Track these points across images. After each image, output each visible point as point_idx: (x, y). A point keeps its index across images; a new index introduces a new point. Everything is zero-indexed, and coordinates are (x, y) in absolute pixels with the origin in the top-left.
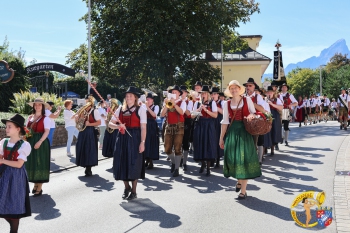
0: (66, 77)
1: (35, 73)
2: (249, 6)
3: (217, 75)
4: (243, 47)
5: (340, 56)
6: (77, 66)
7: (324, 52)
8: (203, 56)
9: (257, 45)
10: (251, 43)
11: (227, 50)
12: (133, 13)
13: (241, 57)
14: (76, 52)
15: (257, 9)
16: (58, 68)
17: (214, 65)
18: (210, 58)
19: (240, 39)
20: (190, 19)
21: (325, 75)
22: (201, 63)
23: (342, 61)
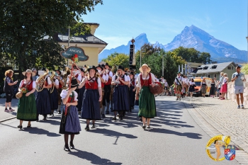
5: (148, 46)
11: (72, 34)
13: (83, 40)
23: (149, 50)
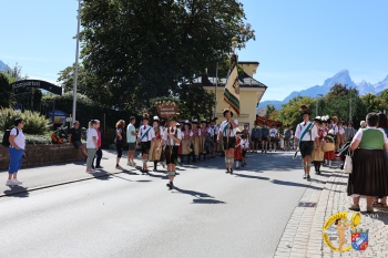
2: (245, 33)
5: (340, 86)
7: (327, 81)
8: (199, 80)
9: (255, 71)
10: (246, 69)
14: (69, 69)
15: (252, 36)
17: (209, 89)
18: (206, 82)
22: (197, 89)
23: (341, 92)
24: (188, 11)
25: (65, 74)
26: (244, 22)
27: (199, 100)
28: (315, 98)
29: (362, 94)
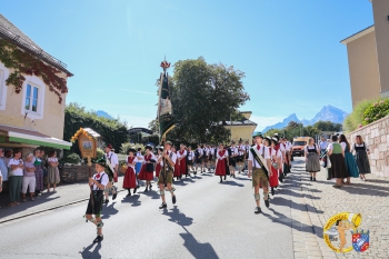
0: (148, 135)
1: (133, 133)
2: (245, 97)
3: (228, 133)
4: (242, 118)
5: (293, 122)
6: (154, 129)
7: (285, 120)
8: (221, 123)
9: (250, 117)
10: (246, 116)
11: (233, 120)
12: (183, 101)
13: (241, 123)
14: (153, 121)
15: (248, 98)
16: (144, 130)
17: (226, 127)
18: (224, 124)
19: (240, 114)
20: (213, 103)
21: (285, 132)
22: (220, 127)
23: (294, 125)
24: (214, 87)
25: (152, 123)
26: (243, 92)
27: (222, 133)
28: (281, 129)
29: (305, 126)
